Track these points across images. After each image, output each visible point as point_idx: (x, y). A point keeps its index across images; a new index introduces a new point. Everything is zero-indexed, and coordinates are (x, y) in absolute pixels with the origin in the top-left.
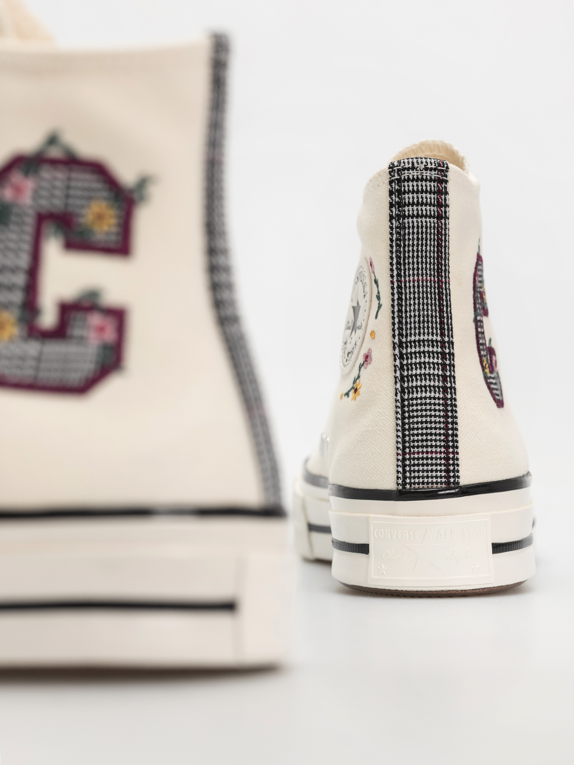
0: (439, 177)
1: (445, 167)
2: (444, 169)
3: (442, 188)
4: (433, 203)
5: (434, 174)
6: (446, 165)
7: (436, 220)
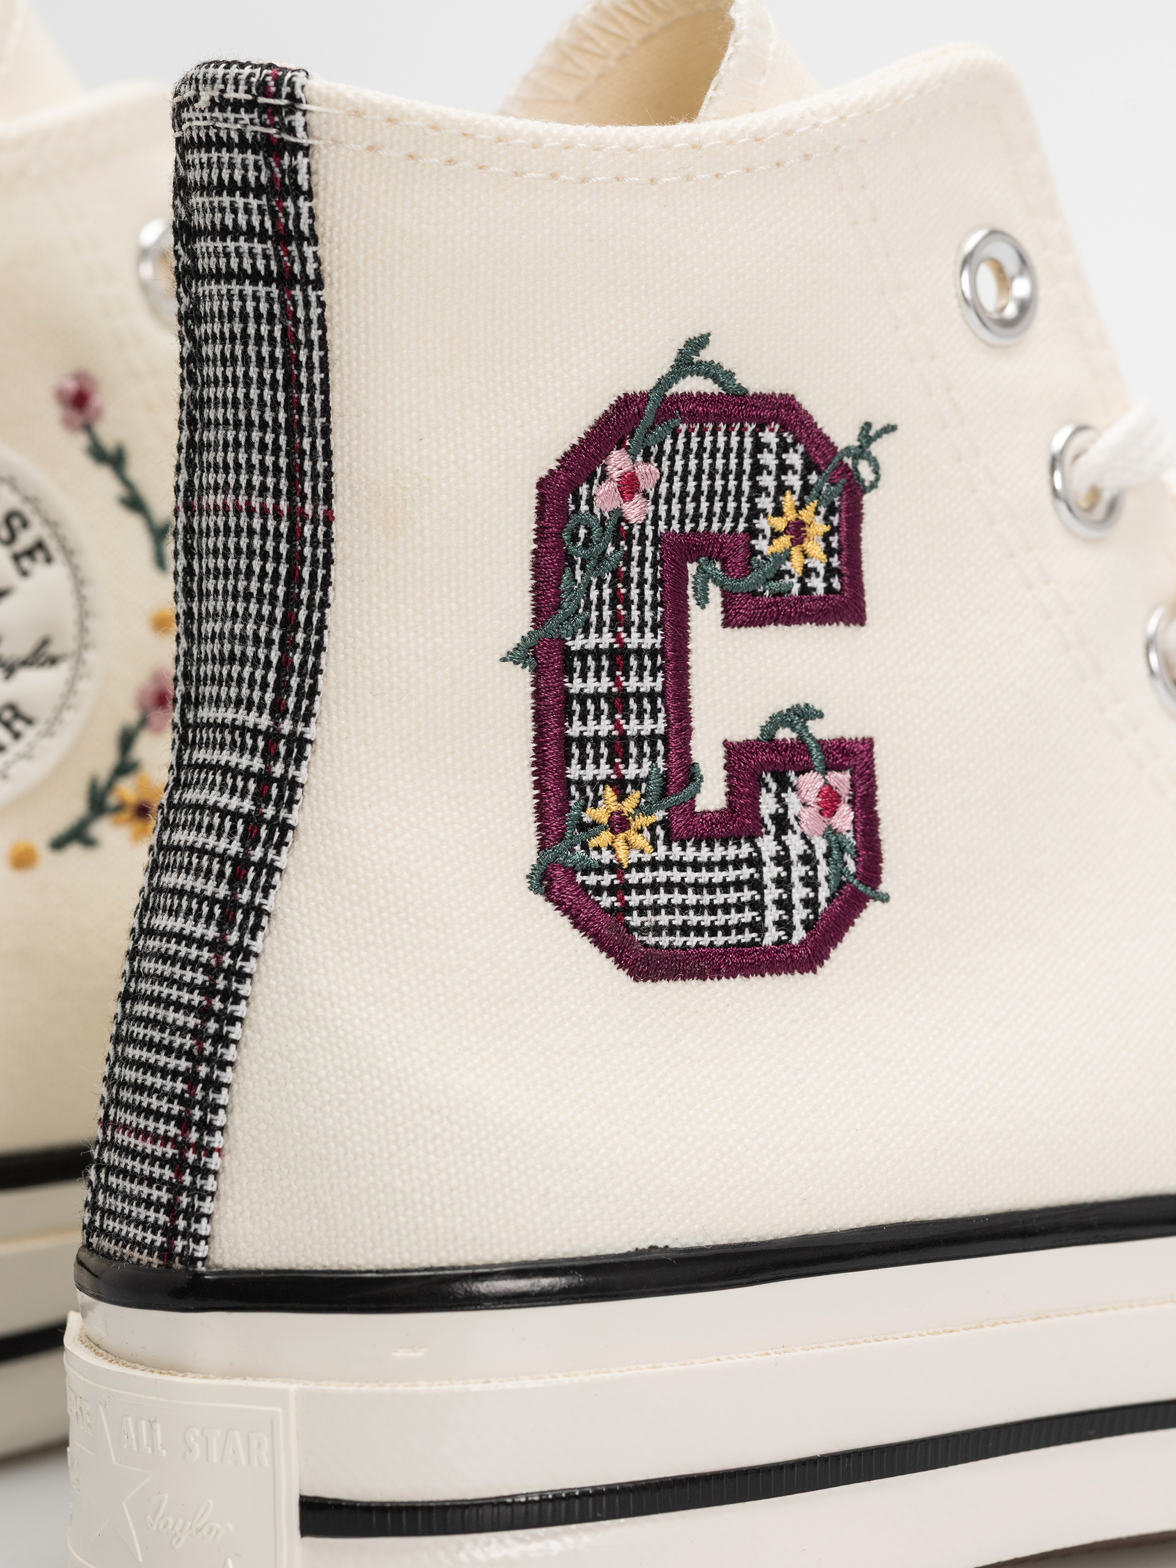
0: (268, 135)
1: (284, 94)
2: (284, 102)
3: (282, 171)
4: (258, 229)
5: (248, 124)
6: (285, 90)
7: (275, 292)
